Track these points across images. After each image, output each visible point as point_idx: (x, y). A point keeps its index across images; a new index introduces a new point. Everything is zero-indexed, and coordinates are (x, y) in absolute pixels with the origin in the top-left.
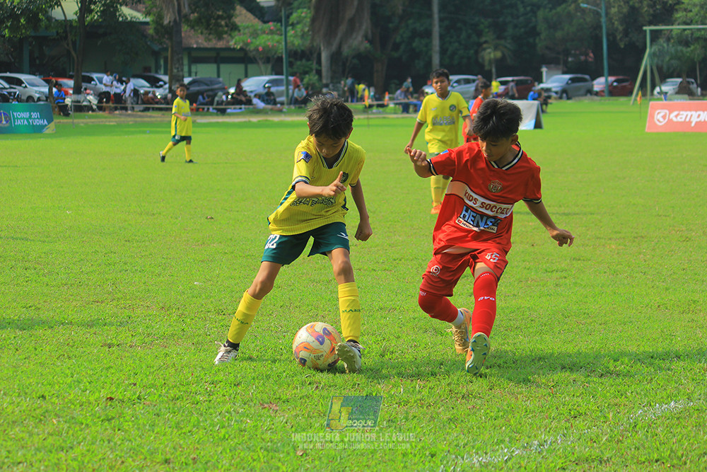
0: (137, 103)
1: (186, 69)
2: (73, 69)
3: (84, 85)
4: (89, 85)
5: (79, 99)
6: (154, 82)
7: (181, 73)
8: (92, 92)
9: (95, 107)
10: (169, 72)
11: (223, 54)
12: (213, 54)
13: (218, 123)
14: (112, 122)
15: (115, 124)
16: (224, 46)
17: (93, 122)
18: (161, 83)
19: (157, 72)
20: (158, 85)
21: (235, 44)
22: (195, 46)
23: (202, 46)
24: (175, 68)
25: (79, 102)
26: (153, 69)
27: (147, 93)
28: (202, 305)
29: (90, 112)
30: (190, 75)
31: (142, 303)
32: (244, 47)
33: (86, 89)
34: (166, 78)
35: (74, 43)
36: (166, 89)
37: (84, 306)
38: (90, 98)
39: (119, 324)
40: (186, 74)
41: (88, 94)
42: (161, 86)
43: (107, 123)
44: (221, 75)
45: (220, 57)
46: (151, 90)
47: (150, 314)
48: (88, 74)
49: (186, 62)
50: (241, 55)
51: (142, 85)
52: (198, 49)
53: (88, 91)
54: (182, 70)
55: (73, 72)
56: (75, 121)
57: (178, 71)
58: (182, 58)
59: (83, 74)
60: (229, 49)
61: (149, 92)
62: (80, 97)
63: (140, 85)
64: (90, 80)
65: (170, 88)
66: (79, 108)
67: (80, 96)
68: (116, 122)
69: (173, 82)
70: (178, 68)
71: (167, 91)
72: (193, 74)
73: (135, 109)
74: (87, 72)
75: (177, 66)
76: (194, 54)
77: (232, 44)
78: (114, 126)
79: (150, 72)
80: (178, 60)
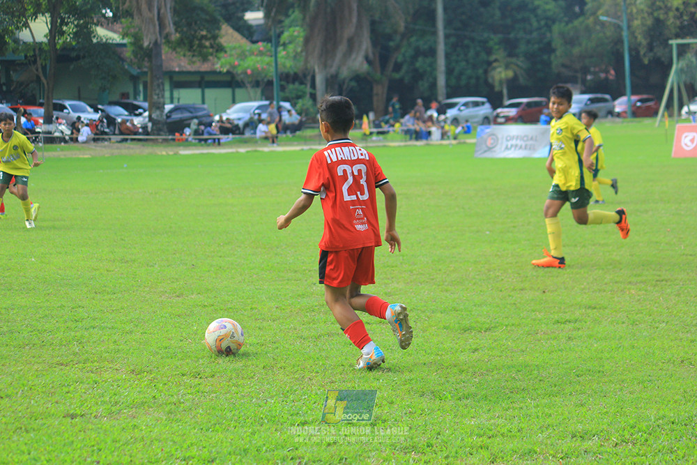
0: (114, 134)
1: (167, 94)
2: (43, 96)
3: (56, 114)
4: (60, 113)
5: (50, 130)
6: (132, 109)
7: (161, 100)
8: (64, 121)
9: (67, 138)
10: (148, 99)
11: (207, 78)
12: (197, 78)
13: (202, 154)
14: (87, 154)
15: (90, 156)
16: (209, 70)
17: (65, 155)
18: (140, 111)
19: (135, 99)
20: (137, 112)
21: (221, 67)
22: (177, 69)
23: (184, 69)
24: (156, 94)
25: (50, 133)
26: (131, 96)
27: (124, 122)
28: (177, 367)
29: (63, 144)
30: (172, 102)
31: (110, 365)
32: (231, 70)
33: (57, 118)
34: (146, 105)
35: (44, 68)
36: (145, 117)
37: (46, 370)
38: (63, 127)
39: (84, 391)
40: (168, 100)
41: (60, 124)
42: (140, 114)
43: (81, 156)
44: (206, 101)
45: (204, 81)
46: (129, 118)
47: (119, 378)
48: (60, 102)
49: (167, 87)
50: (228, 78)
51: (119, 113)
52: (181, 73)
53: (60, 121)
54: (163, 96)
55: (43, 99)
56: (45, 154)
57: (158, 98)
58: (163, 84)
59: (55, 101)
60: (214, 73)
61: (127, 121)
62: (51, 128)
63: (118, 113)
64: (62, 108)
65: (150, 116)
66: (50, 140)
67: (51, 126)
68: (91, 155)
69: (154, 109)
70: (158, 95)
71: (147, 119)
72: (175, 101)
73: (113, 141)
74: (59, 99)
75: (157, 92)
76: (176, 78)
77: (217, 67)
78: (89, 158)
79: (128, 98)
80: (159, 85)
